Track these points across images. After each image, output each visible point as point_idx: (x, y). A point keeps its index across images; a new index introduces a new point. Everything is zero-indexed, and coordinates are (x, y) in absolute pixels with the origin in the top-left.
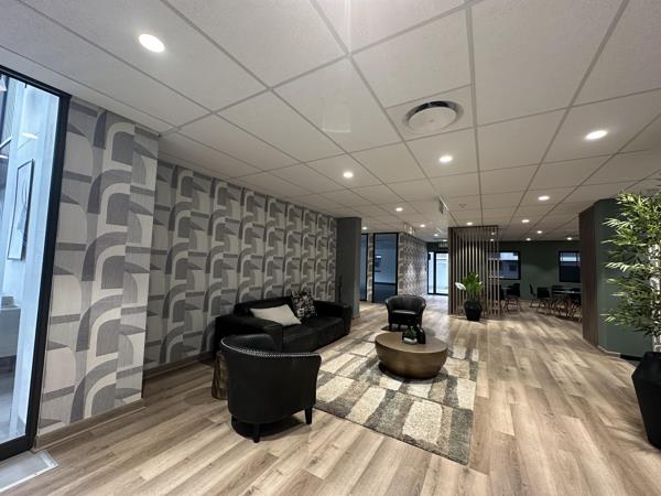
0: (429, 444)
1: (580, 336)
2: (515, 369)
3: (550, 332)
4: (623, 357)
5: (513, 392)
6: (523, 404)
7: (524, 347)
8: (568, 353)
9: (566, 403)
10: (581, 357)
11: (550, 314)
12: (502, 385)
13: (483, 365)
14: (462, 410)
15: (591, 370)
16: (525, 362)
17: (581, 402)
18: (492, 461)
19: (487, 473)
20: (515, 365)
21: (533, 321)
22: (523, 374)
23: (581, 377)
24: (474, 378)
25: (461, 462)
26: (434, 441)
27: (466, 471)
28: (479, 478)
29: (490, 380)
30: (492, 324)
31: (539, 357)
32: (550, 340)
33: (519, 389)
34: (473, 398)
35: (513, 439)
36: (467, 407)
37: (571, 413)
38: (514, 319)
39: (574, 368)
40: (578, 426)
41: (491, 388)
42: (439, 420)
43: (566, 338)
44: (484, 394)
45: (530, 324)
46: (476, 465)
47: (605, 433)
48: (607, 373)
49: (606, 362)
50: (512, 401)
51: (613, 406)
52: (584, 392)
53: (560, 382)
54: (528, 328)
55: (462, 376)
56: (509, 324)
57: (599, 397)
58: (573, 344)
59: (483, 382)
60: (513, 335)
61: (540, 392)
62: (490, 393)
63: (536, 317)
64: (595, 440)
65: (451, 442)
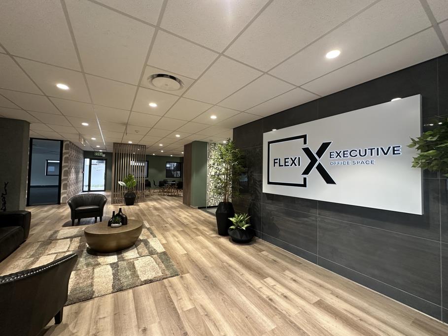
0: (159, 277)
1: (182, 203)
2: (168, 225)
3: (169, 203)
4: (199, 208)
5: (174, 235)
6: (181, 239)
8: (182, 211)
9: (194, 232)
10: (186, 212)
13: (153, 228)
15: (193, 216)
16: (170, 220)
17: (197, 229)
18: (187, 267)
19: (188, 272)
23: (192, 220)
24: (155, 236)
27: (182, 277)
28: (187, 276)
29: (162, 234)
31: (173, 216)
32: (173, 208)
33: (176, 233)
34: (161, 246)
35: (187, 254)
36: (162, 251)
37: (198, 235)
38: (151, 200)
41: (165, 237)
42: (155, 263)
43: (177, 205)
44: (164, 242)
46: (183, 272)
47: (209, 237)
49: (195, 211)
50: (177, 240)
52: (196, 226)
53: (187, 224)
55: (148, 237)
56: (151, 203)
57: (201, 225)
58: (182, 207)
59: (159, 236)
60: (156, 209)
61: (184, 231)
62: (167, 240)
65: (168, 270)
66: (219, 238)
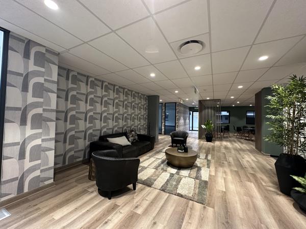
0: (189, 196)
1: (254, 148)
2: (226, 162)
3: (241, 146)
4: (271, 156)
5: (225, 172)
6: (230, 177)
7: (231, 153)
8: (249, 155)
9: (247, 176)
10: (254, 156)
11: (242, 138)
12: (221, 169)
13: (213, 161)
14: (203, 181)
15: (258, 162)
16: (231, 160)
17: (254, 176)
18: (216, 203)
19: (213, 208)
20: (226, 161)
21: (235, 141)
22: (230, 165)
23: (254, 165)
24: (209, 167)
25: (202, 204)
26: (191, 195)
27: (205, 207)
28: (210, 210)
29: (216, 168)
30: (217, 143)
31: (236, 157)
32: (242, 150)
33: (228, 171)
34: (208, 176)
35: (225, 192)
36: (205, 180)
37: (249, 180)
38: (227, 141)
39: (251, 161)
40: (252, 186)
41: (216, 171)
42: (193, 186)
43: (248, 148)
44: (213, 174)
45: (233, 143)
46: (209, 205)
47: (263, 188)
48: (264, 163)
49: (264, 158)
50: (225, 176)
51: (267, 177)
52: (255, 171)
53: (245, 167)
54: (233, 144)
55: (204, 166)
56: (224, 143)
57: (261, 173)
58: (251, 151)
59: (212, 169)
60: (226, 148)
61: (237, 172)
62: (215, 173)
63: (236, 140)
64: (259, 191)
65: (198, 195)
66: (278, 194)
